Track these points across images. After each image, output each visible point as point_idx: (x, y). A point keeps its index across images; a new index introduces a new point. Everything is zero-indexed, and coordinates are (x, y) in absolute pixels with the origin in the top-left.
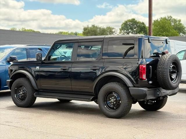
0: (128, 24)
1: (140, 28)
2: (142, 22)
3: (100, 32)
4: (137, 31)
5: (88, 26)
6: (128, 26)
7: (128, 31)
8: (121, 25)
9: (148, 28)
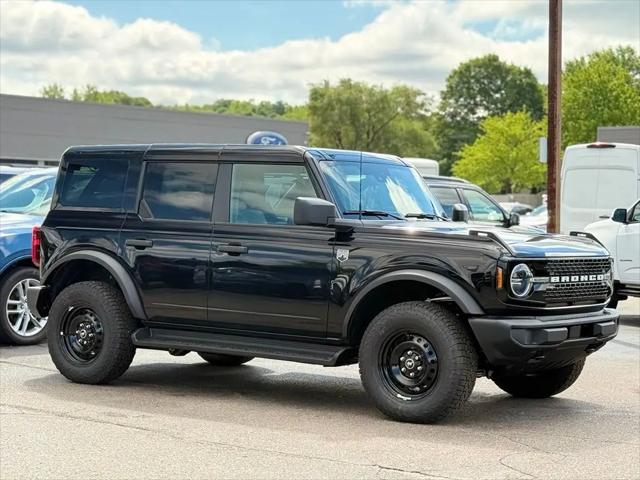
0: (473, 74)
1: (515, 91)
2: (522, 69)
3: (369, 106)
4: (505, 101)
5: (327, 83)
6: (473, 81)
7: (472, 102)
8: (448, 80)
9: (545, 92)
